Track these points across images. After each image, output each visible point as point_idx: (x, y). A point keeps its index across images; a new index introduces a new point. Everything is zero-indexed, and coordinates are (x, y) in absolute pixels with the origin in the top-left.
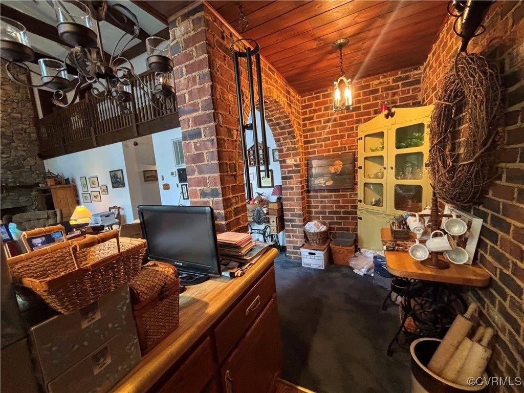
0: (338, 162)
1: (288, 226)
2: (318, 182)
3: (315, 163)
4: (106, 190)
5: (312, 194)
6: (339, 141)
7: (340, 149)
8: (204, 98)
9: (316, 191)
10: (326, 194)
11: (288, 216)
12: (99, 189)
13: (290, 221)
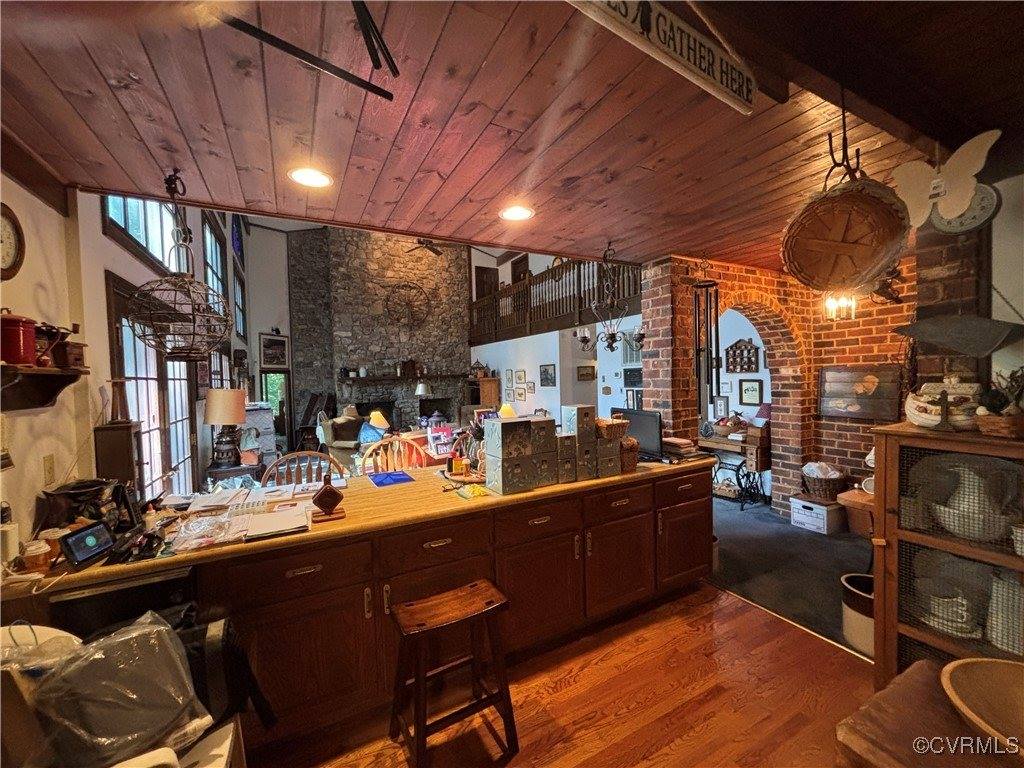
0: (870, 377)
1: (777, 464)
2: (833, 405)
3: (829, 375)
4: (533, 389)
5: (824, 421)
6: (875, 347)
7: (876, 359)
8: (664, 328)
9: (832, 418)
10: (848, 424)
11: (777, 449)
12: (525, 386)
13: (780, 457)
